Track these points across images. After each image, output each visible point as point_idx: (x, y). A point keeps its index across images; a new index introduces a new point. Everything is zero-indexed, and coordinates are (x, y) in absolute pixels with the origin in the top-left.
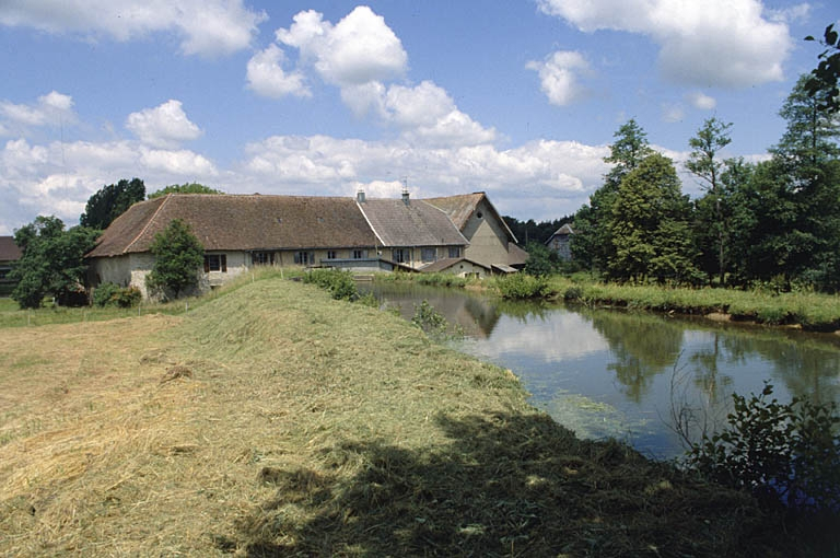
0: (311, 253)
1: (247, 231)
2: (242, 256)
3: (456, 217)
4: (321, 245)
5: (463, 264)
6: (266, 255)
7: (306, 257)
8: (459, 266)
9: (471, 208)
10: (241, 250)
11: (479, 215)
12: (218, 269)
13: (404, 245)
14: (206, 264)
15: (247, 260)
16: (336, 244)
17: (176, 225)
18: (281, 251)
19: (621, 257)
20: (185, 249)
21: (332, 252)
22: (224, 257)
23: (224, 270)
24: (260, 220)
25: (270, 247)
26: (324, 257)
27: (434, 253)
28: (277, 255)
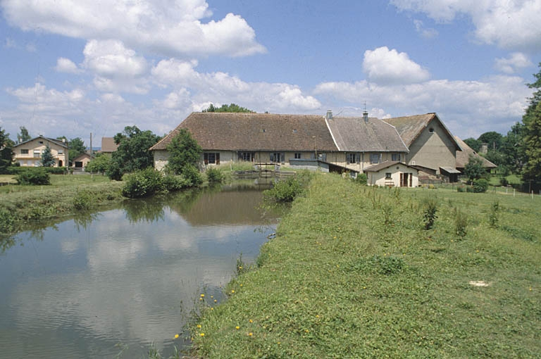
0: (282, 154)
1: (238, 137)
2: (231, 155)
3: (411, 131)
4: (290, 149)
5: (400, 166)
6: (249, 154)
7: (279, 157)
8: (396, 166)
9: (424, 124)
10: (229, 151)
11: (431, 130)
12: (214, 162)
13: (355, 150)
14: (206, 159)
15: (234, 157)
16: (301, 149)
17: (182, 132)
18: (260, 152)
19: (532, 165)
20: (187, 148)
21: (298, 154)
22: (218, 155)
23: (218, 163)
24: (249, 130)
25: (251, 149)
26: (292, 157)
27: (379, 157)
28: (257, 155)
